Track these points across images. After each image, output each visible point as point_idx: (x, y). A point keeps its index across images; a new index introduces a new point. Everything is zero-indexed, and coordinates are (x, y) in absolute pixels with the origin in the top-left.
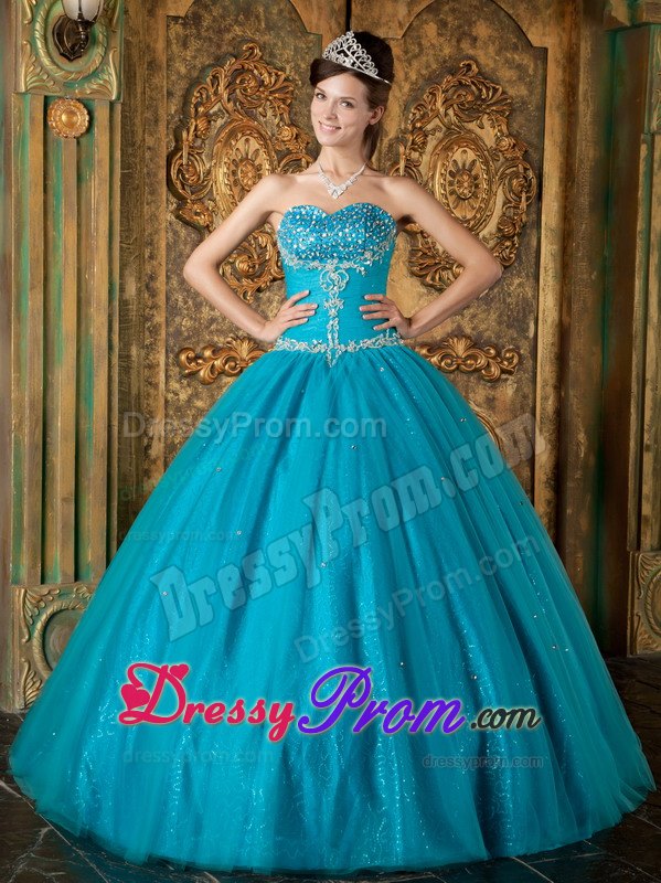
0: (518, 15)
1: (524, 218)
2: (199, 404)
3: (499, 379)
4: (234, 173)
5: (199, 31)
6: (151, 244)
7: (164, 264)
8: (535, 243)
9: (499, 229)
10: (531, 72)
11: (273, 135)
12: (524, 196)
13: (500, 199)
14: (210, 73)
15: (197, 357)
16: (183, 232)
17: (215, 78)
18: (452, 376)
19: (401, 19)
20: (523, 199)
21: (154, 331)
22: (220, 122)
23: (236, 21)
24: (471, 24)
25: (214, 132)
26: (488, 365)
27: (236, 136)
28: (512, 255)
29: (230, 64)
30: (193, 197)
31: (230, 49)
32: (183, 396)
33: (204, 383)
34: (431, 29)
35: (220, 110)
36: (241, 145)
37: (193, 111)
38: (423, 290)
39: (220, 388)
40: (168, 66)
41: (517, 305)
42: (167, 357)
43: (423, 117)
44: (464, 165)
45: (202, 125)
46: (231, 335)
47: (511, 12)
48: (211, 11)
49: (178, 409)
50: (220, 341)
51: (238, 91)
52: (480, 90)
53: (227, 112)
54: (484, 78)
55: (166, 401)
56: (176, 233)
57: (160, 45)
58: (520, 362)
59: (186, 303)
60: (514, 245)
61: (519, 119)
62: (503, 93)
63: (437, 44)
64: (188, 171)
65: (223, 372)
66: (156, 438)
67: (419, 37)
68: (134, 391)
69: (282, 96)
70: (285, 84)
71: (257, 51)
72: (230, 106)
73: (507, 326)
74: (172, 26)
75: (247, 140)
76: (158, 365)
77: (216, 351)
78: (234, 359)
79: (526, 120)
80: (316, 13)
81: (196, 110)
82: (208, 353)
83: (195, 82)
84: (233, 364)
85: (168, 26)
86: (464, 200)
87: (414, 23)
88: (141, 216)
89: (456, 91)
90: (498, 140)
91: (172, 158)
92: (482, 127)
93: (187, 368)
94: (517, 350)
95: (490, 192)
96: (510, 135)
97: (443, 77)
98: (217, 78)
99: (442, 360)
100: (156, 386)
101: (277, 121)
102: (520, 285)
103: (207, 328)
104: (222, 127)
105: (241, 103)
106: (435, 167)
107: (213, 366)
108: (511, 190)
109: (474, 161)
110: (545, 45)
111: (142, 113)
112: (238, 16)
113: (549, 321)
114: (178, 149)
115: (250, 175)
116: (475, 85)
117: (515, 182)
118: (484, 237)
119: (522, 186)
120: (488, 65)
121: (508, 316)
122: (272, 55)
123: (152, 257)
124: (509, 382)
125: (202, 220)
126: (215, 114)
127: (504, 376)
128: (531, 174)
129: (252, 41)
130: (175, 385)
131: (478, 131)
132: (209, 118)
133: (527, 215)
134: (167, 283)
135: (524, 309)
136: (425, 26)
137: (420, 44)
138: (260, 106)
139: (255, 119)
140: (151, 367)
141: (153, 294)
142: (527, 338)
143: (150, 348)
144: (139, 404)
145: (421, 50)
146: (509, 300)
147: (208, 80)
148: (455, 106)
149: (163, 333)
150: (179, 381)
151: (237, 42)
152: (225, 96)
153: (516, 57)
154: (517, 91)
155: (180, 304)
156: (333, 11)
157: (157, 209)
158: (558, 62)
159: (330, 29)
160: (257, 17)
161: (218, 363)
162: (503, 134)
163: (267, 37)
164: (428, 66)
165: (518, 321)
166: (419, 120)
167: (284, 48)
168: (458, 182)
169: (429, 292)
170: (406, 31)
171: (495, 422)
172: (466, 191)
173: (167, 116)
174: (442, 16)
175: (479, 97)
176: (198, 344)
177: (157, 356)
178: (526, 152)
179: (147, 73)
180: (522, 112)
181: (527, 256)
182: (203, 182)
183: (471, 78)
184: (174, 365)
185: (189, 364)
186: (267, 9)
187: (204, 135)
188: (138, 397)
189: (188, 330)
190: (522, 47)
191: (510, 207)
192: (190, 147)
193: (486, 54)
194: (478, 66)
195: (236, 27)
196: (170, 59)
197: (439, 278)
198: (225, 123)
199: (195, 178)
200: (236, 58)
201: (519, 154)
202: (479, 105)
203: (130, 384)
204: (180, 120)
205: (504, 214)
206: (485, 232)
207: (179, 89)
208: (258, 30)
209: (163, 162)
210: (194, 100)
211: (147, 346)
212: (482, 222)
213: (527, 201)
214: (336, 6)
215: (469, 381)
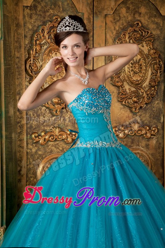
0: (156, 4)
1: (159, 79)
2: (40, 153)
3: (150, 138)
5: (36, 12)
6: (19, 94)
9: (150, 83)
10: (161, 25)
12: (159, 71)
13: (150, 72)
14: (41, 28)
15: (39, 136)
17: (43, 30)
18: (133, 137)
19: (112, 7)
20: (159, 72)
21: (21, 127)
22: (45, 47)
23: (51, 8)
24: (139, 8)
25: (43, 51)
26: (146, 133)
27: (52, 52)
28: (155, 93)
29: (49, 25)
31: (49, 19)
32: (34, 150)
33: (41, 145)
34: (124, 10)
35: (45, 42)
36: (53, 55)
37: (34, 43)
38: (122, 107)
39: (48, 146)
40: (24, 25)
41: (157, 111)
42: (27, 136)
44: (136, 60)
45: (38, 48)
46: (52, 126)
47: (154, 3)
48: (41, 4)
49: (32, 155)
50: (48, 129)
51: (52, 35)
52: (142, 33)
53: (48, 43)
54: (144, 28)
55: (27, 153)
57: (21, 17)
58: (158, 131)
59: (34, 115)
60: (155, 89)
61: (157, 43)
62: (151, 33)
63: (126, 16)
64: (33, 66)
65: (49, 141)
66: (23, 167)
67: (119, 13)
68: (14, 151)
71: (59, 19)
72: (49, 41)
73: (153, 119)
74: (25, 10)
76: (23, 140)
77: (46, 133)
78: (53, 135)
79: (159, 43)
80: (81, 4)
81: (36, 42)
82: (43, 134)
83: (35, 32)
84: (53, 137)
85: (24, 10)
86: (137, 73)
87: (117, 8)
88: (15, 84)
89: (133, 34)
90: (149, 51)
91: (27, 61)
92: (143, 47)
93: (35, 140)
94: (157, 127)
95: (146, 70)
96: (153, 49)
97: (128, 28)
98: (44, 30)
99: (129, 132)
100: (23, 148)
102: (158, 103)
103: (42, 124)
104: (46, 49)
105: (53, 39)
107: (45, 139)
108: (154, 69)
109: (140, 59)
111: (14, 44)
112: (51, 6)
114: (29, 57)
116: (140, 31)
117: (155, 66)
118: (144, 87)
120: (145, 23)
121: (154, 115)
124: (154, 139)
126: (43, 44)
127: (152, 137)
129: (57, 15)
130: (30, 146)
132: (41, 46)
133: (160, 78)
135: (159, 112)
136: (121, 9)
137: (120, 16)
140: (21, 140)
142: (160, 122)
143: (21, 133)
144: (16, 155)
145: (120, 18)
146: (153, 109)
147: (40, 31)
148: (133, 39)
149: (25, 127)
150: (32, 145)
151: (51, 16)
152: (47, 37)
153: (155, 19)
154: (156, 33)
155: (32, 116)
156: (88, 4)
157: (22, 80)
159: (87, 11)
160: (59, 6)
162: (151, 49)
163: (63, 14)
164: (123, 24)
165: (157, 116)
168: (134, 66)
169: (124, 107)
170: (114, 11)
171: (149, 153)
172: (137, 70)
173: (25, 45)
174: (128, 5)
175: (142, 35)
176: (39, 131)
177: (23, 136)
178: (160, 55)
179: (15, 28)
180: (158, 40)
181: (160, 93)
182: (39, 70)
183: (138, 28)
184: (30, 139)
185: (36, 138)
186: (62, 3)
187: (39, 52)
188: (15, 153)
189: (35, 126)
190: (158, 16)
191: (154, 75)
192: (34, 57)
193: (144, 19)
194: (141, 24)
195: (51, 10)
196: (25, 23)
197: (128, 102)
198: (48, 47)
199: (36, 68)
200: (51, 22)
201: (157, 56)
202: (142, 38)
203: (12, 148)
204: (30, 47)
205: (151, 78)
206: (144, 85)
207: (29, 35)
208: (59, 11)
209: (24, 63)
210: (35, 39)
211: (19, 133)
212: (143, 81)
213: (160, 73)
214: (89, 2)
215: (139, 139)
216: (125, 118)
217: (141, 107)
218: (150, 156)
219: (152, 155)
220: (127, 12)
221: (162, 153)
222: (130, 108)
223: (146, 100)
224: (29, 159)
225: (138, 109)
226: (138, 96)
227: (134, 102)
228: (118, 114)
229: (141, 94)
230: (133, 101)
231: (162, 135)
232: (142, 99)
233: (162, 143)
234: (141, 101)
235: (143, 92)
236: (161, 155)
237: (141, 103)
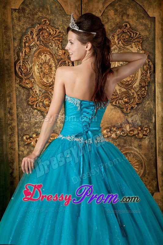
0: (144, 6)
1: (149, 80)
3: (142, 138)
4: (41, 68)
5: (24, 15)
6: (10, 96)
7: (15, 103)
8: (153, 88)
9: (140, 84)
10: (149, 26)
11: (56, 53)
12: (148, 71)
13: (140, 73)
14: (30, 30)
15: (30, 137)
16: (22, 91)
17: (32, 32)
18: (125, 138)
19: (100, 9)
20: (148, 73)
21: (12, 129)
22: (35, 49)
23: (39, 11)
24: (126, 10)
25: (32, 53)
26: (138, 133)
27: (41, 54)
28: (145, 93)
29: (37, 27)
30: (25, 78)
31: (37, 21)
32: (25, 152)
33: (33, 147)
34: (112, 13)
35: (34, 44)
36: (43, 57)
37: (23, 45)
40: (13, 28)
41: (148, 111)
42: (18, 138)
45: (27, 50)
47: (141, 5)
48: (29, 7)
51: (41, 37)
52: (131, 34)
53: (37, 45)
54: (132, 29)
55: (19, 155)
56: (19, 91)
57: (9, 20)
58: (150, 131)
60: (145, 89)
61: (146, 44)
62: (139, 34)
63: (114, 18)
64: (23, 68)
66: (15, 169)
67: (107, 16)
68: (5, 153)
69: (58, 39)
70: (59, 34)
71: (47, 22)
72: (38, 43)
73: (145, 119)
74: (14, 13)
75: (45, 56)
76: (15, 142)
79: (148, 44)
80: (69, 7)
81: (25, 45)
82: (34, 136)
83: (24, 34)
85: (12, 13)
87: (105, 11)
88: (5, 86)
89: (121, 35)
91: (16, 63)
92: (132, 47)
93: (26, 142)
94: (148, 127)
96: (143, 50)
97: (117, 30)
98: (33, 32)
99: (121, 132)
100: (14, 150)
101: (57, 48)
102: (148, 104)
103: (34, 126)
104: (36, 51)
105: (42, 42)
106: (115, 63)
107: (36, 140)
108: (144, 70)
110: (155, 16)
112: (40, 9)
113: (160, 116)
114: (19, 59)
115: (47, 68)
116: (129, 32)
118: (135, 87)
119: (148, 68)
120: (133, 25)
121: (145, 115)
122: (53, 23)
123: (10, 101)
124: (146, 139)
125: (29, 86)
126: (33, 46)
127: (144, 137)
128: (151, 63)
129: (45, 18)
130: (22, 148)
131: (131, 49)
132: (30, 48)
133: (150, 78)
134: (17, 110)
135: (150, 112)
136: (109, 11)
137: (108, 18)
138: (50, 43)
139: (48, 47)
140: (12, 142)
141: (12, 115)
142: (152, 122)
143: (12, 135)
144: (7, 157)
145: (108, 20)
146: (145, 109)
147: (29, 33)
148: (122, 40)
149: (16, 129)
150: (24, 147)
151: (39, 19)
152: (36, 39)
153: (144, 21)
154: (145, 34)
155: (23, 118)
156: (76, 7)
157: (12, 83)
158: (159, 22)
159: (75, 13)
160: (47, 9)
162: (140, 50)
163: (51, 17)
164: (111, 26)
165: (148, 117)
167: (58, 20)
169: (115, 108)
170: (102, 14)
171: (142, 153)
173: (14, 47)
174: (115, 7)
175: (130, 37)
176: (30, 132)
177: (14, 138)
178: (149, 55)
179: (4, 31)
180: (147, 41)
181: (151, 93)
182: (29, 72)
183: (127, 29)
184: (21, 141)
185: (27, 140)
186: (51, 6)
187: (29, 54)
188: (7, 154)
189: (26, 127)
190: (146, 17)
191: (144, 76)
192: (23, 59)
193: (132, 21)
194: (129, 25)
195: (39, 13)
196: (13, 26)
197: (118, 103)
198: (37, 49)
199: (26, 70)
200: (39, 24)
202: (131, 39)
203: (3, 150)
204: (19, 49)
205: (142, 79)
206: (135, 85)
207: (18, 37)
208: (48, 14)
209: (13, 65)
210: (24, 41)
211: (10, 135)
212: (134, 81)
213: (150, 73)
214: (77, 5)
215: (131, 139)
216: (116, 118)
217: (132, 108)
218: (143, 156)
219: (145, 155)
220: (115, 14)
221: (154, 153)
222: (121, 109)
223: (137, 100)
225: (129, 110)
226: (129, 97)
227: (125, 103)
228: (109, 115)
229: (132, 94)
230: (124, 101)
231: (154, 135)
232: (133, 99)
233: (154, 143)
234: (132, 102)
235: (134, 93)
236: (154, 155)
237: (132, 103)
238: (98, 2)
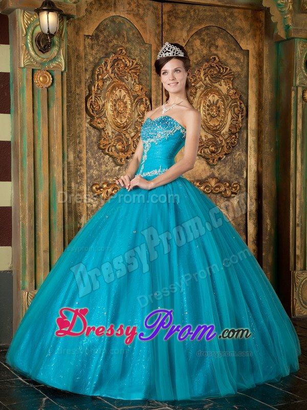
0: (236, 36)
1: (240, 125)
3: (230, 196)
4: (115, 105)
5: (98, 42)
6: (79, 137)
7: (85, 146)
8: (245, 136)
9: (229, 130)
10: (242, 61)
11: (131, 89)
12: (240, 115)
13: (229, 117)
14: (104, 61)
15: (100, 188)
16: (93, 131)
17: (106, 63)
19: (184, 38)
20: (240, 117)
21: (82, 176)
22: (108, 83)
23: (114, 38)
24: (215, 40)
25: (105, 87)
26: (225, 190)
27: (116, 89)
28: (236, 142)
29: (112, 57)
30: (97, 116)
31: (112, 50)
32: (94, 206)
33: (103, 199)
34: (197, 43)
35: (108, 77)
36: (117, 93)
37: (96, 77)
40: (85, 57)
41: (238, 163)
42: (87, 188)
43: (195, 81)
44: (213, 102)
45: (100, 84)
47: (232, 34)
48: (103, 33)
49: (93, 211)
50: (110, 180)
51: (116, 69)
52: (220, 69)
53: (111, 78)
54: (221, 64)
55: (87, 208)
56: (90, 132)
57: (81, 48)
58: (240, 189)
59: (95, 163)
60: (236, 137)
61: (237, 82)
62: (230, 70)
63: (200, 49)
64: (95, 104)
65: (112, 194)
67: (192, 46)
68: (73, 203)
69: (135, 71)
70: (136, 66)
71: (124, 51)
72: (112, 75)
73: (234, 173)
74: (86, 39)
75: (120, 91)
76: (83, 191)
77: (109, 185)
78: (117, 188)
79: (240, 82)
80: (148, 34)
81: (98, 77)
82: (105, 186)
83: (97, 65)
85: (84, 39)
86: (214, 117)
87: (190, 40)
88: (75, 124)
89: (209, 70)
90: (228, 91)
91: (88, 99)
92: (221, 85)
94: (238, 183)
95: (225, 114)
96: (233, 88)
97: (203, 64)
99: (205, 188)
100: (83, 201)
101: (133, 82)
102: (239, 155)
103: (104, 174)
104: (109, 85)
105: (117, 74)
106: (201, 103)
107: (107, 192)
108: (234, 113)
109: (218, 100)
110: (248, 49)
111: (74, 78)
112: (115, 35)
113: (253, 171)
114: (90, 94)
115: (122, 106)
116: (218, 67)
118: (223, 134)
119: (239, 111)
120: (223, 58)
121: (234, 168)
122: (130, 53)
123: (80, 143)
124: (235, 198)
125: (101, 126)
126: (106, 79)
127: (233, 195)
128: (243, 105)
129: (122, 47)
130: (90, 200)
131: (219, 87)
132: (104, 81)
133: (242, 124)
134: (86, 154)
135: (241, 165)
136: (195, 41)
137: (193, 49)
138: (125, 76)
139: (123, 81)
140: (80, 192)
141: (81, 159)
142: (243, 178)
143: (80, 184)
144: (75, 209)
145: (193, 52)
146: (234, 161)
147: (103, 64)
148: (209, 76)
149: (85, 177)
150: (93, 199)
151: (115, 47)
152: (110, 71)
153: (235, 54)
154: (236, 69)
155: (92, 164)
156: (156, 34)
157: (82, 121)
158: (253, 56)
159: (155, 42)
160: (123, 36)
161: (110, 190)
162: (230, 88)
163: (128, 45)
164: (197, 59)
165: (239, 170)
166: (193, 82)
167: (135, 50)
168: (211, 109)
169: (200, 158)
170: (187, 43)
172: (215, 113)
173: (85, 80)
174: (202, 37)
175: (219, 72)
176: (101, 182)
177: (83, 187)
178: (241, 96)
179: (76, 60)
180: (238, 78)
181: (242, 142)
182: (101, 109)
183: (215, 63)
184: (90, 191)
185: (97, 191)
186: (127, 32)
187: (101, 88)
188: (75, 206)
189: (96, 176)
190: (238, 50)
191: (234, 120)
192: (96, 94)
193: (222, 53)
194: (218, 58)
195: (114, 40)
196: (86, 55)
197: (204, 152)
198: (110, 83)
199: (98, 107)
200: (115, 54)
201: (238, 97)
202: (219, 76)
204: (91, 82)
205: (231, 124)
206: (223, 132)
207: (90, 68)
208: (124, 42)
209: (84, 101)
210: (97, 73)
212: (222, 127)
214: (157, 32)
215: (216, 197)
216: (200, 171)
219: (233, 218)
220: (201, 45)
221: (245, 216)
222: (207, 159)
223: (225, 149)
224: (90, 216)
225: (216, 161)
226: (216, 145)
227: (211, 152)
229: (219, 142)
230: (210, 150)
232: (221, 148)
234: (220, 151)
235: (222, 140)
236: (244, 219)
237: (220, 153)
238: (182, 29)
